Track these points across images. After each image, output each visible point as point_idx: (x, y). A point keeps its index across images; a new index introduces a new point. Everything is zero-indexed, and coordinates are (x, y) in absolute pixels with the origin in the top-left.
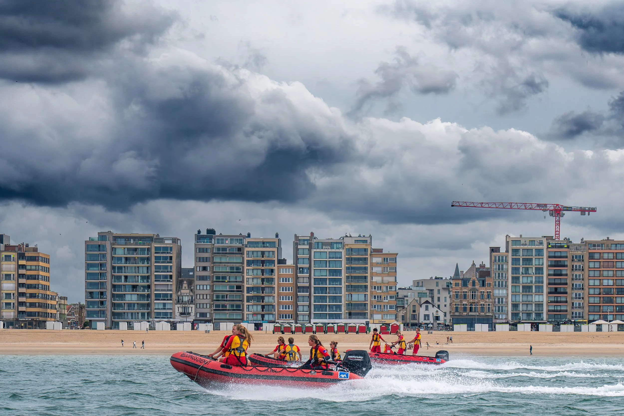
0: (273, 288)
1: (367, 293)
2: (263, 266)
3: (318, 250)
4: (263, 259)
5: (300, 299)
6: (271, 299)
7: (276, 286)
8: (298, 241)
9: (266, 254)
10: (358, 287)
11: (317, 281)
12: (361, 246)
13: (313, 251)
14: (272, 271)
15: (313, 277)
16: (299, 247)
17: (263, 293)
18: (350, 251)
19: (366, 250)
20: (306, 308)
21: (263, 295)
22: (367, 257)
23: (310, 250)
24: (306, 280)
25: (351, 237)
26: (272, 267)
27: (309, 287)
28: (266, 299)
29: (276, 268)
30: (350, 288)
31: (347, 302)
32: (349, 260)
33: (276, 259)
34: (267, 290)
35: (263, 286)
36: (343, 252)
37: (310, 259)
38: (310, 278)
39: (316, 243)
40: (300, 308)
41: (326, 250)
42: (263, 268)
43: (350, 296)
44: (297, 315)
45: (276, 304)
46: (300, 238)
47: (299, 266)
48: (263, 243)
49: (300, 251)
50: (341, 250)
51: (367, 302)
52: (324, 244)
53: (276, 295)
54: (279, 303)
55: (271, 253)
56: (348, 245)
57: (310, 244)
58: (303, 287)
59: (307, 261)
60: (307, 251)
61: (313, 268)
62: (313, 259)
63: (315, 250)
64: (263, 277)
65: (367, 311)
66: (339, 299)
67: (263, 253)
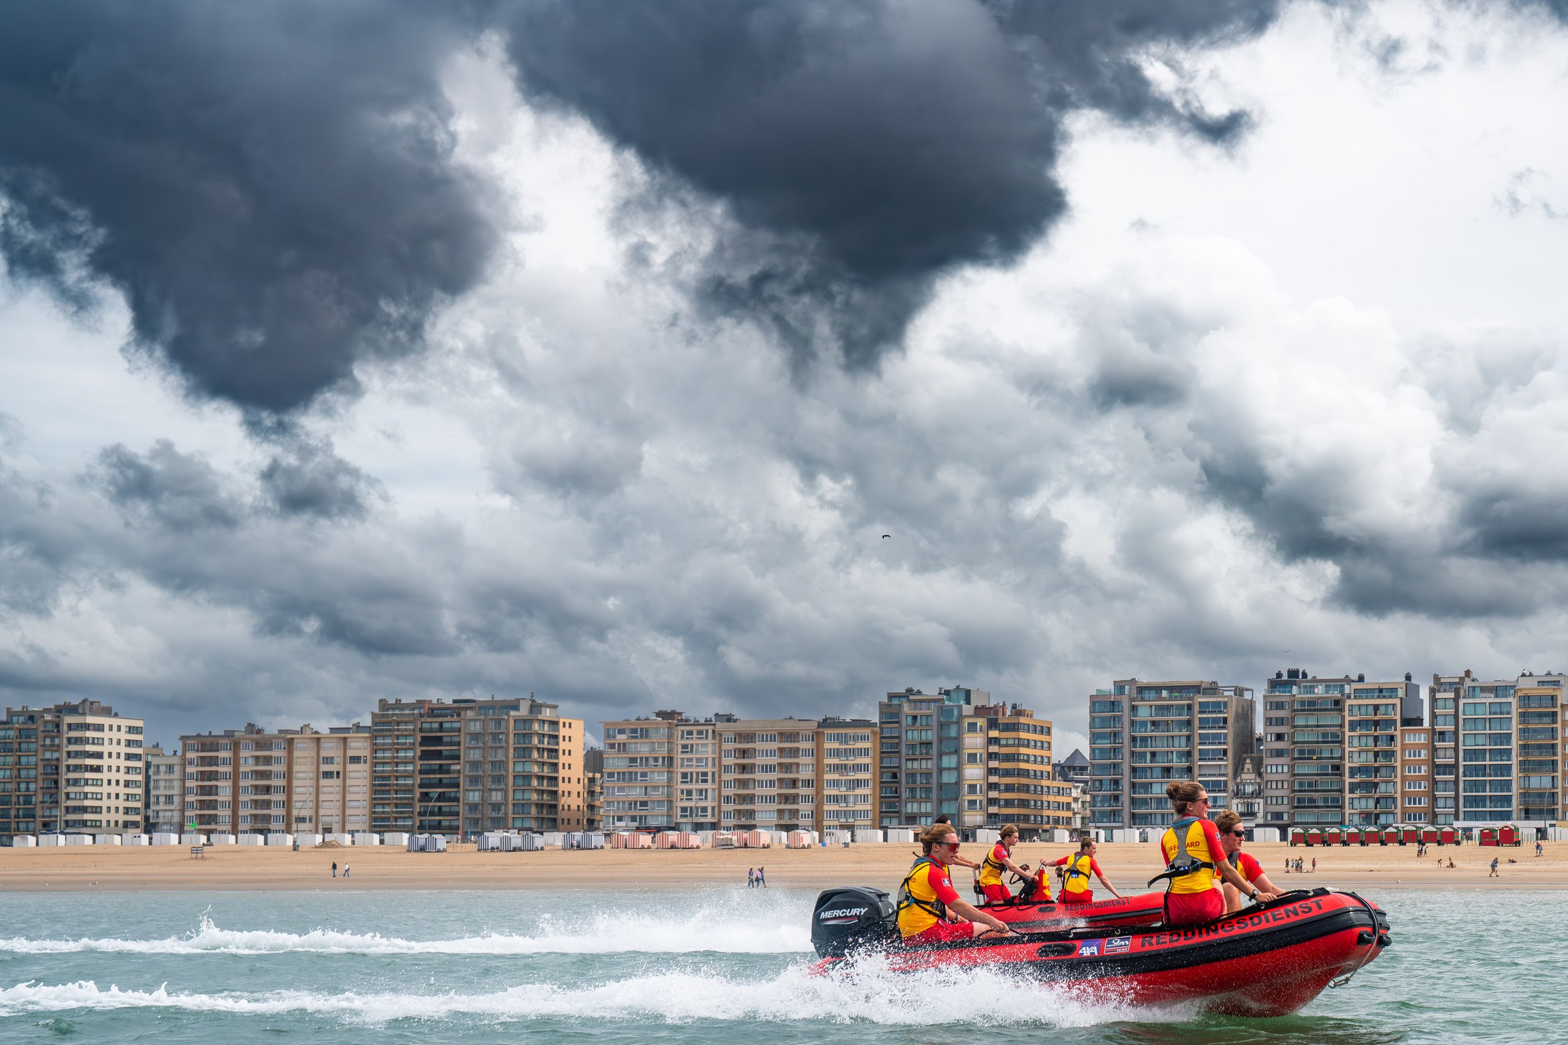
0: (1394, 768)
1: (1556, 774)
2: (1376, 730)
3: (1471, 701)
4: (1376, 718)
5: (1441, 786)
6: (1390, 788)
7: (1398, 764)
8: (1438, 684)
9: (1382, 709)
10: (1541, 763)
11: (1471, 754)
12: (1548, 691)
13: (1462, 701)
14: (1392, 738)
15: (1461, 748)
16: (1438, 695)
17: (1376, 777)
18: (1525, 700)
19: (1553, 698)
20: (1451, 803)
21: (1376, 780)
22: (1555, 710)
23: (1456, 700)
24: (1450, 753)
25: (1531, 675)
26: (1391, 731)
27: (1456, 766)
28: (1382, 787)
29: (1398, 733)
30: (1525, 766)
31: (1521, 791)
32: (1523, 716)
33: (1398, 718)
34: (1383, 771)
35: (1377, 765)
36: (1514, 702)
37: (1456, 716)
38: (1456, 749)
39: (1471, 689)
40: (1441, 803)
41: (1483, 700)
42: (1376, 734)
43: (1527, 779)
44: (1435, 815)
45: (1398, 795)
46: (1442, 680)
47: (1438, 728)
48: (1381, 690)
49: (1440, 703)
50: (1510, 699)
51: (1556, 790)
52: (1484, 689)
53: (1398, 780)
54: (1403, 793)
55: (1390, 708)
56: (1521, 690)
57: (1457, 692)
58: (1446, 766)
59: (1451, 720)
60: (1451, 704)
61: (1461, 732)
62: (1461, 717)
63: (1465, 701)
64: (1376, 749)
65: (1556, 807)
66: (1508, 785)
67: (1376, 708)
